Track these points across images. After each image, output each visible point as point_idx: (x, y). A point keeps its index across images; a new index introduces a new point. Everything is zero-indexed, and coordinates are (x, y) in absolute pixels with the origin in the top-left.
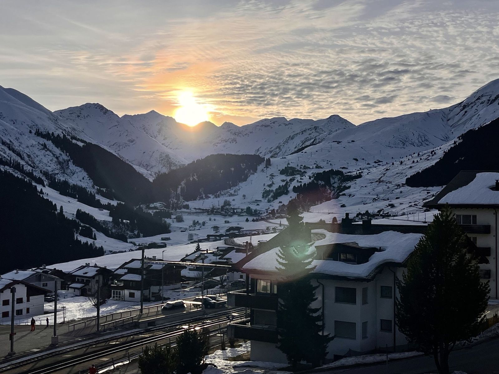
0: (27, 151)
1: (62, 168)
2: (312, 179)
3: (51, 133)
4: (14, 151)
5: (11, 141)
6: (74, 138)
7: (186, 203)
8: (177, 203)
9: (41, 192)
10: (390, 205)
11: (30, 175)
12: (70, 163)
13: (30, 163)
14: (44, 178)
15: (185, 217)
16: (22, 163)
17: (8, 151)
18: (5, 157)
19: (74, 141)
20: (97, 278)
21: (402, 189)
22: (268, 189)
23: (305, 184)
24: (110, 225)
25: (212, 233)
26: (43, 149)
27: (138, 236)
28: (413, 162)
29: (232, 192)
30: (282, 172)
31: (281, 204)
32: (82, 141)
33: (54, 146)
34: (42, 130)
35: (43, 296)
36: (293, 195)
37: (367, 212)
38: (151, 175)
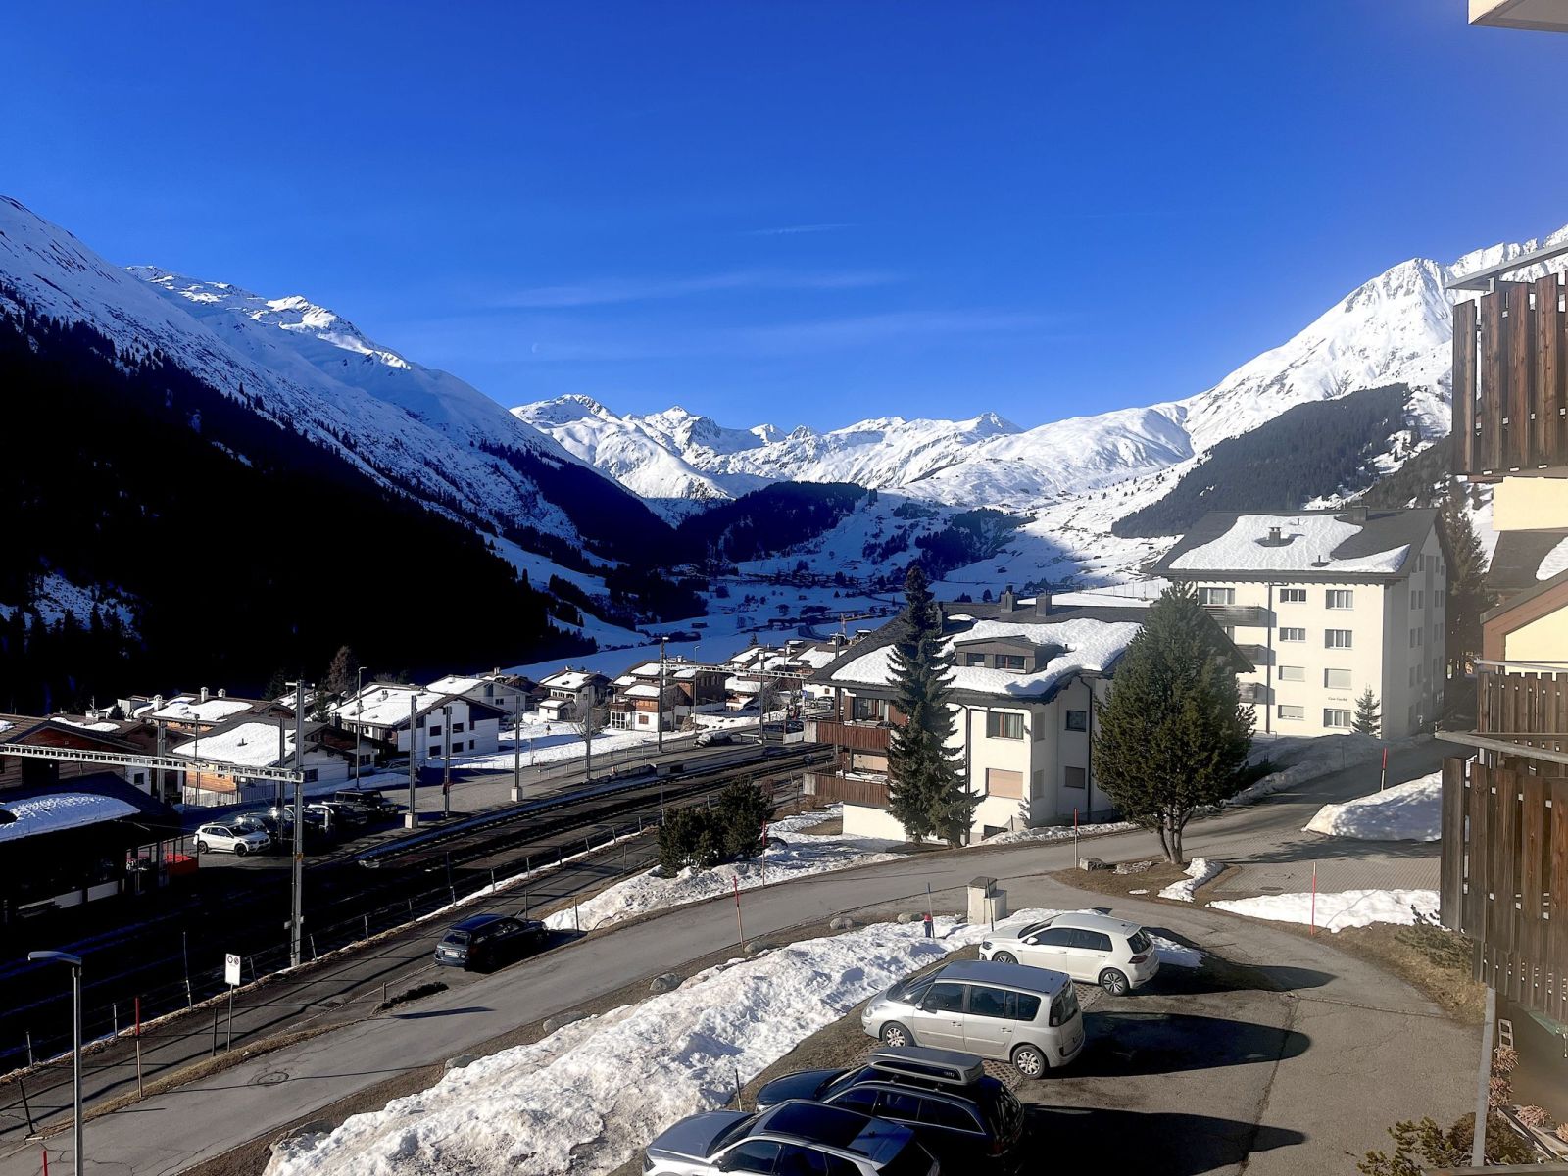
0: (466, 475)
1: (525, 505)
2: (949, 524)
3: (506, 445)
4: (444, 475)
5: (439, 460)
6: (544, 454)
7: (736, 565)
8: (718, 566)
9: (492, 546)
11: (472, 516)
12: (540, 498)
13: (472, 496)
14: (495, 523)
15: (731, 588)
16: (459, 496)
17: (435, 476)
18: (430, 487)
19: (545, 460)
20: (585, 691)
21: (1105, 541)
22: (873, 541)
23: (936, 533)
24: (606, 602)
25: (777, 615)
26: (494, 473)
27: (653, 621)
28: (1126, 494)
29: (811, 546)
30: (898, 513)
31: (895, 568)
32: (559, 460)
33: (511, 468)
34: (491, 441)
35: (496, 721)
36: (916, 553)
38: (673, 517)
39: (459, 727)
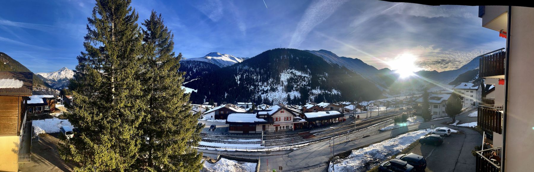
9: (376, 86)
11: (374, 83)
14: (377, 83)
16: (373, 80)
19: (381, 75)
20: (387, 103)
24: (390, 93)
35: (376, 106)
39: (372, 106)
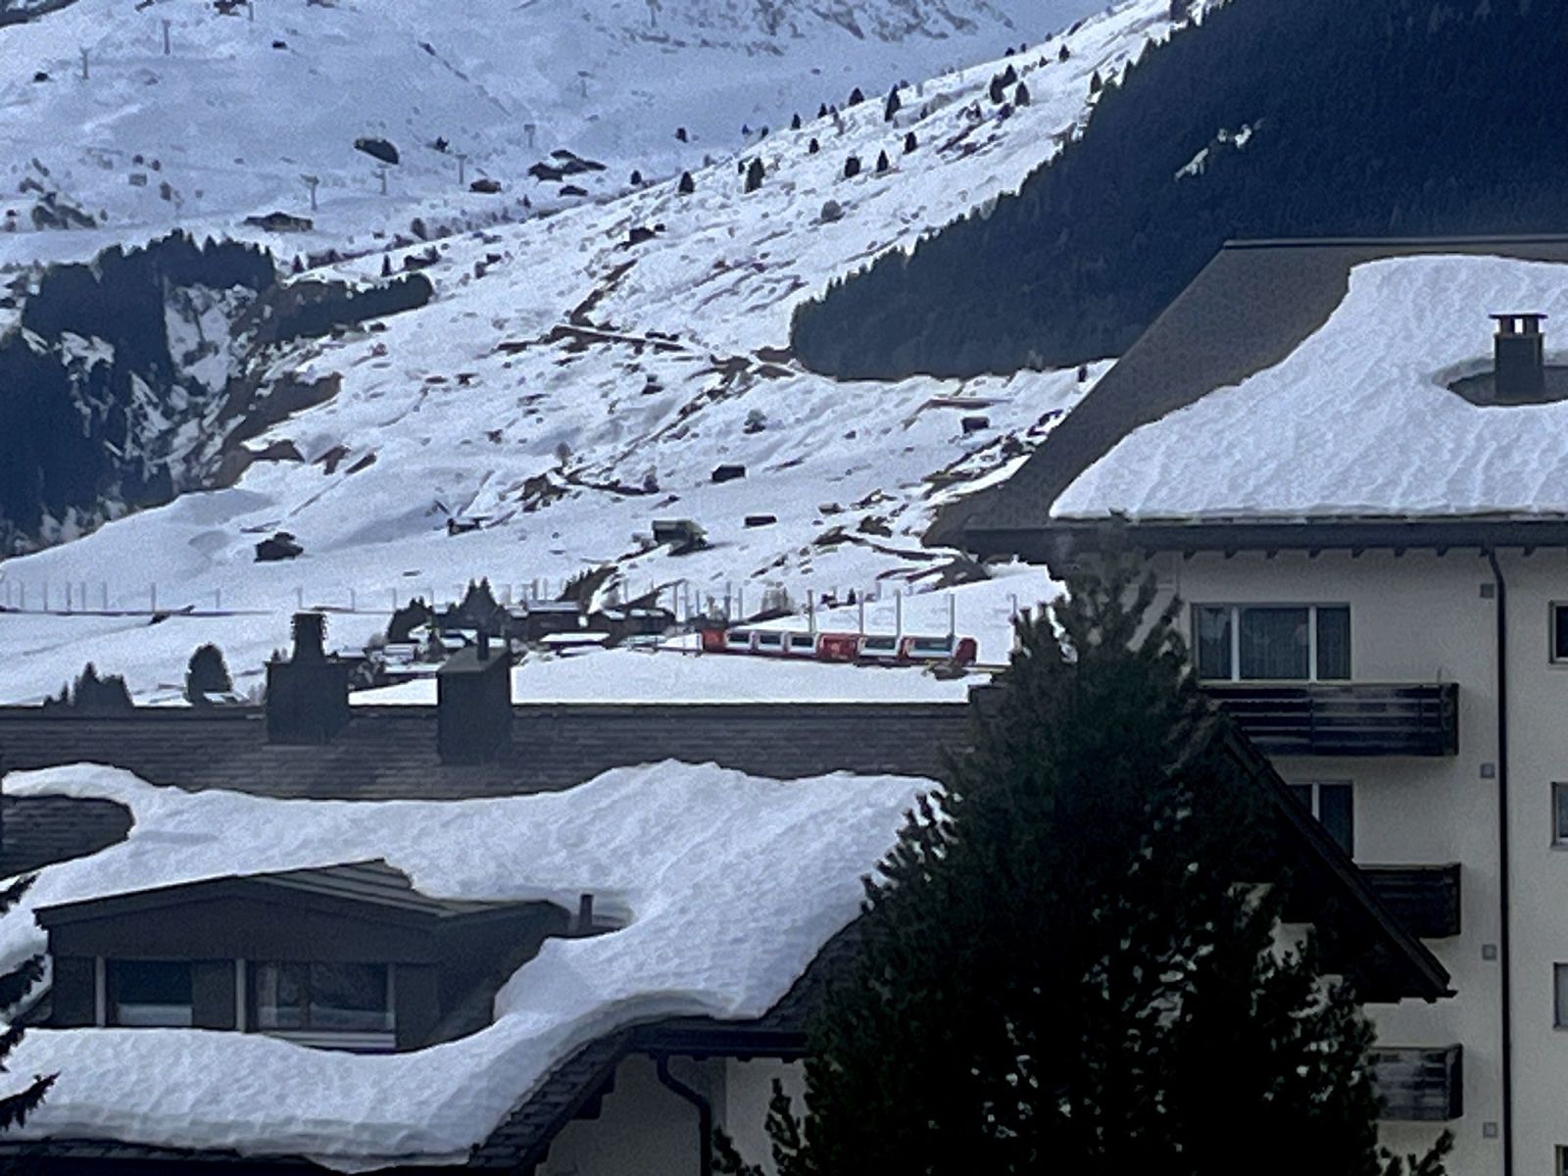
2: (7, 319)
10: (662, 534)
21: (762, 396)
28: (852, 167)
37: (479, 594)
